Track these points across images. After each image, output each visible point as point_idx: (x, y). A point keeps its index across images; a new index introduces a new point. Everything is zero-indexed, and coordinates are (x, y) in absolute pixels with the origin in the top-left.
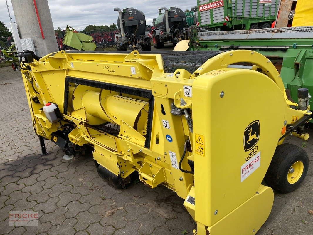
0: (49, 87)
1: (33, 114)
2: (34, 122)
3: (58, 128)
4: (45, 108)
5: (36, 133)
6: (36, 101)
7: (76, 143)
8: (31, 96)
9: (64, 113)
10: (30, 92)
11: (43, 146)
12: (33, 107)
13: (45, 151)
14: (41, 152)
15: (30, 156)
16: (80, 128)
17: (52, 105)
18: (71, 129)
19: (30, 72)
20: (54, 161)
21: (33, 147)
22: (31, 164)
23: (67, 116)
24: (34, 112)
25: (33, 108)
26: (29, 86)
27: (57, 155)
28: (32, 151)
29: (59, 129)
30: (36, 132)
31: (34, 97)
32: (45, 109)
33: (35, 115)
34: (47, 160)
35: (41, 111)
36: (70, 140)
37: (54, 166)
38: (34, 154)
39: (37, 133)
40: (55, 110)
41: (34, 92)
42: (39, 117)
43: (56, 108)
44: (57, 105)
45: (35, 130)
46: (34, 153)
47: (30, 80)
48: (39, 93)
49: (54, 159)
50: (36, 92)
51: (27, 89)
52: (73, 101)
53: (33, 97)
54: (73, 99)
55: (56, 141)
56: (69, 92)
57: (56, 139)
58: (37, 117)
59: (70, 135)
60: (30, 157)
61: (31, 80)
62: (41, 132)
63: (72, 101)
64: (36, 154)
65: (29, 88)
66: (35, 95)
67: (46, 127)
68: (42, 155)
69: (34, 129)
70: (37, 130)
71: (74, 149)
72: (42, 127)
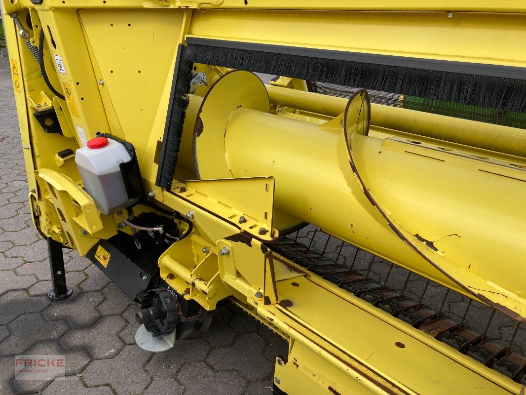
0: (107, 78)
1: (35, 168)
2: (36, 195)
3: (120, 226)
4: (84, 154)
5: (39, 229)
6: (49, 123)
7: (188, 291)
8: (32, 104)
9: (158, 183)
10: (30, 91)
11: (59, 273)
12: (35, 142)
13: (65, 286)
14: (48, 287)
15: (11, 296)
16: (228, 253)
17: (114, 145)
18: (168, 238)
19: (36, 7)
20: (94, 332)
21: (25, 262)
22: (13, 340)
23: (166, 193)
24: (38, 160)
25: (35, 146)
26: (26, 65)
27: (101, 303)
28: (20, 278)
29: (122, 230)
30: (38, 223)
31: (43, 108)
32: (84, 158)
33: (40, 175)
34: (71, 326)
35: (62, 160)
36: (163, 275)
37: (98, 359)
38: (26, 290)
39: (42, 230)
40: (123, 166)
41: (42, 93)
42: (58, 187)
43: (127, 158)
44: (130, 149)
45: (37, 218)
46: (26, 286)
47: (35, 41)
48: (63, 98)
49: (93, 324)
50: (54, 92)
51: (17, 78)
52: (199, 140)
53: (40, 109)
54: (199, 135)
55: (105, 263)
56: (188, 103)
57: (105, 258)
58: (48, 183)
59: (166, 261)
60: (14, 303)
61: (37, 44)
62: (57, 231)
63: (194, 142)
64: (33, 293)
65: (28, 75)
66: (46, 103)
67: (82, 222)
68: (52, 300)
69: (34, 214)
70: (43, 219)
71: (180, 313)
72: (64, 219)
